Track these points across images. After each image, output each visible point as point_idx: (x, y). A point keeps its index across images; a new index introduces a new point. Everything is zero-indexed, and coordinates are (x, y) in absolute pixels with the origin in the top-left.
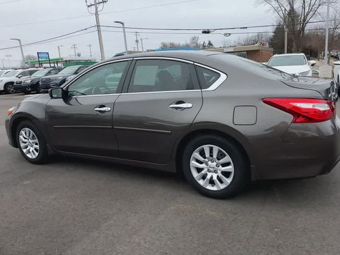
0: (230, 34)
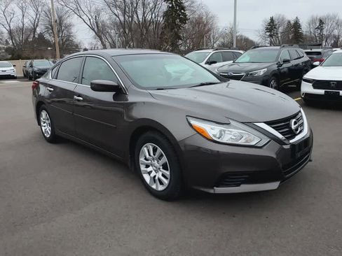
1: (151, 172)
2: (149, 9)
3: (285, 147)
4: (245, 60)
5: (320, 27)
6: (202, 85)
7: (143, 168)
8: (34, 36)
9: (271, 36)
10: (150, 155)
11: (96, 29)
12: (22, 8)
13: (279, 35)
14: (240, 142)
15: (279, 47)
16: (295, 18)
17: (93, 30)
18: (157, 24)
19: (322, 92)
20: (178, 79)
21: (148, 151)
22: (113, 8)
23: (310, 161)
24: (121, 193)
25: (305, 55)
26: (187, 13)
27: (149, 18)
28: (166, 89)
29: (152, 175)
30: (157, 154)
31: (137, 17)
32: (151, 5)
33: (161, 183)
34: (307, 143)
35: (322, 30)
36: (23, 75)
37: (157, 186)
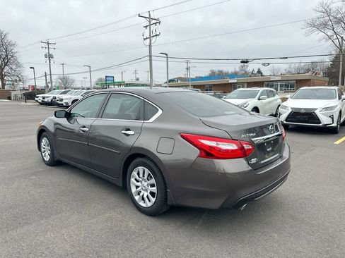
0: (269, 64)
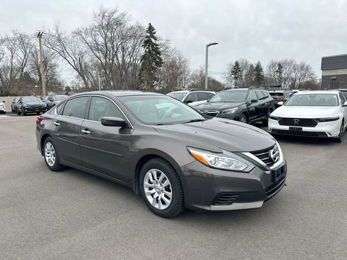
1: (154, 193)
2: (127, 53)
3: (267, 172)
4: (217, 100)
5: (280, 71)
6: (192, 121)
7: (146, 190)
8: (21, 75)
9: (236, 78)
10: (154, 179)
11: (79, 70)
12: (11, 50)
13: (244, 77)
14: (231, 168)
15: (247, 89)
16: (257, 62)
17: (77, 70)
18: (135, 66)
19: (287, 128)
20: (170, 116)
21: (153, 175)
22: (95, 52)
23: (285, 185)
24: (127, 212)
25: (270, 96)
26: (162, 57)
27: (127, 60)
28: (165, 124)
29: (155, 196)
30: (161, 178)
31: (117, 59)
32: (129, 50)
33: (164, 203)
34: (282, 170)
35: (280, 73)
36: (11, 111)
37: (159, 205)
